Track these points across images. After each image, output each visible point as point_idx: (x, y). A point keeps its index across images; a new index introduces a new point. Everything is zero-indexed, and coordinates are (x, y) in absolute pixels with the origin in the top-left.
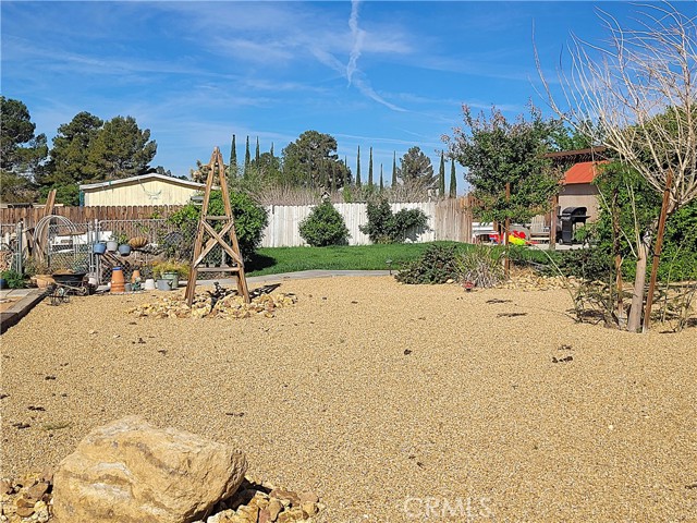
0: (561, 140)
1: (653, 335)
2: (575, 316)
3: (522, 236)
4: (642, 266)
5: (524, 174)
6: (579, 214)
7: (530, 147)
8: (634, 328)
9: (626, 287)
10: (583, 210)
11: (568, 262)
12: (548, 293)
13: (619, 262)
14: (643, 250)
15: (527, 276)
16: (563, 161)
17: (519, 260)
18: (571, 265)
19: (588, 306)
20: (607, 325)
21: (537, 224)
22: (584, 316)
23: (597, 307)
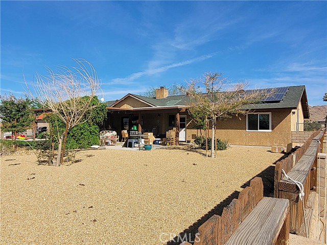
0: (39, 105)
1: (64, 166)
2: (38, 163)
3: (24, 136)
4: (60, 145)
5: (22, 116)
6: (44, 129)
7: (24, 107)
8: (58, 165)
9: (56, 152)
10: (46, 128)
11: (38, 144)
12: (30, 156)
13: (53, 144)
14: (61, 141)
15: (24, 150)
16: (38, 112)
17: (21, 145)
18: (38, 146)
19: (42, 159)
20: (49, 165)
21: (29, 132)
22: (41, 162)
23: (45, 160)
